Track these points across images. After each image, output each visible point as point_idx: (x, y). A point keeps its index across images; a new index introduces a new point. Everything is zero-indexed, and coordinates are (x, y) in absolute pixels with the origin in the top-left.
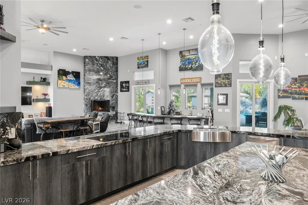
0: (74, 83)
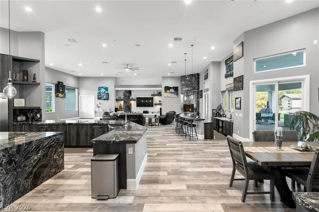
0: (174, 94)
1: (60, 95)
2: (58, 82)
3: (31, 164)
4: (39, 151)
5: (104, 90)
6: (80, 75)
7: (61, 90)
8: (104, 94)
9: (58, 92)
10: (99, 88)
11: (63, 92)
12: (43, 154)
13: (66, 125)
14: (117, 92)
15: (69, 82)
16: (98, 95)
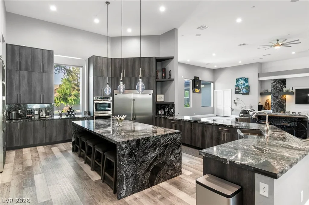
1: (197, 90)
2: (195, 77)
3: (148, 160)
4: (155, 148)
5: (243, 81)
6: (215, 67)
7: (197, 86)
8: (243, 87)
9: (195, 87)
10: (237, 79)
11: (199, 88)
12: (159, 152)
13: (192, 122)
14: (261, 82)
15: (205, 76)
16: (235, 88)
